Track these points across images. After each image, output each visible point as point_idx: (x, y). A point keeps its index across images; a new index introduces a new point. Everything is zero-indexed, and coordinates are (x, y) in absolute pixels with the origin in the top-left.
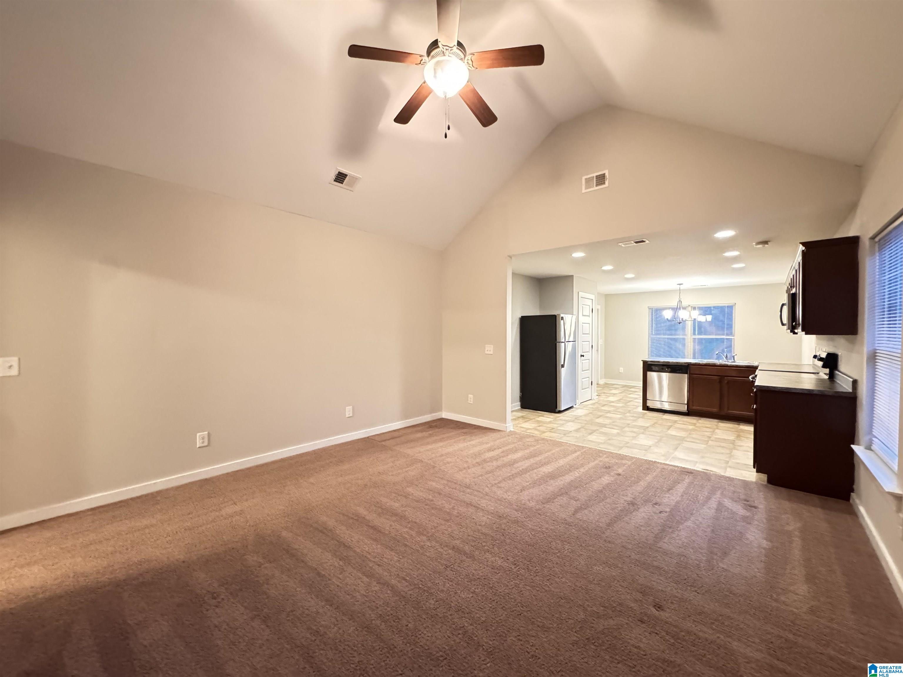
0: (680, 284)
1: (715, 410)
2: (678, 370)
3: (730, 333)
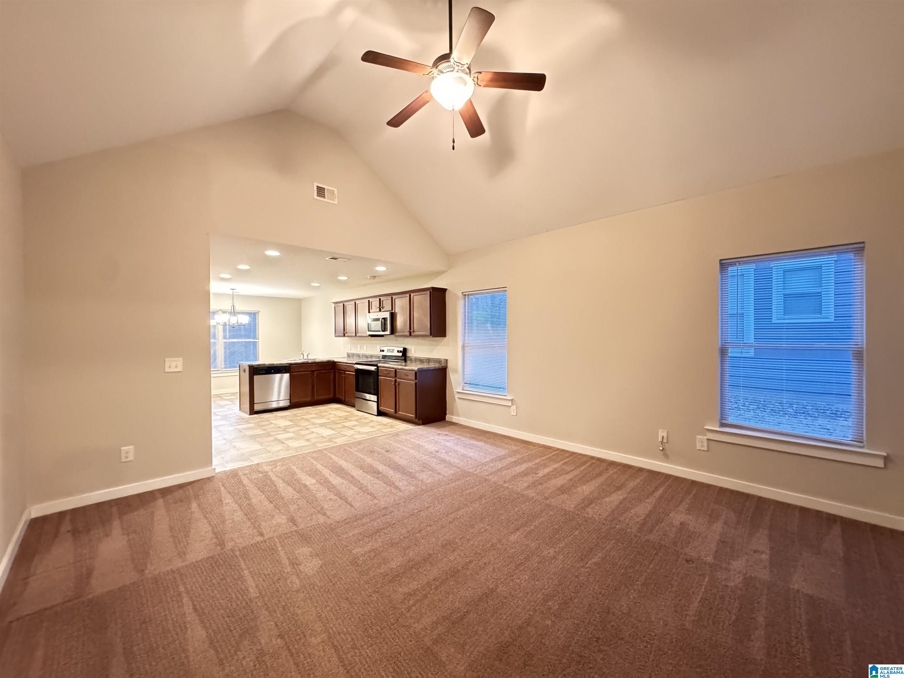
0: (233, 289)
1: (308, 399)
2: (282, 371)
3: (255, 337)
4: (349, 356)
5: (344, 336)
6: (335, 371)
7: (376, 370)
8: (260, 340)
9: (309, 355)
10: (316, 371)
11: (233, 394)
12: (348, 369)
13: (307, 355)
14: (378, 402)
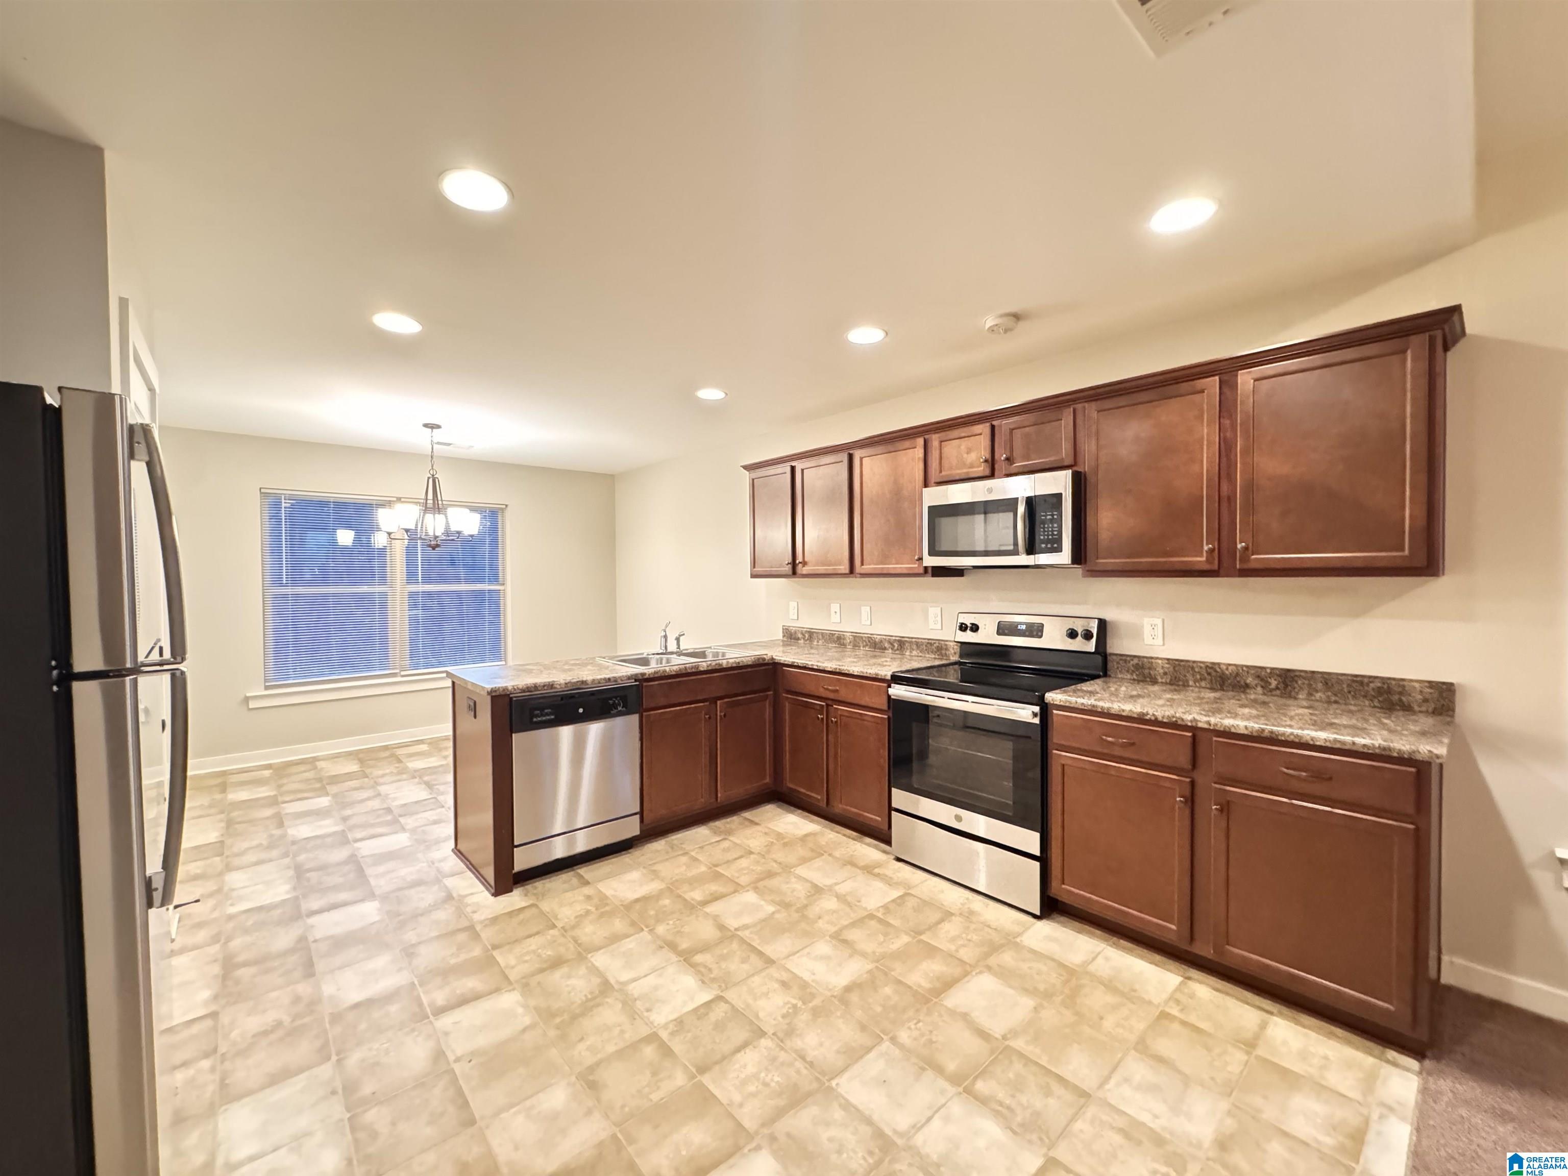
0: (433, 427)
2: (615, 706)
3: (495, 578)
4: (791, 637)
5: (794, 573)
6: (776, 697)
7: (1037, 721)
8: (509, 587)
9: (681, 638)
10: (721, 698)
11: (435, 744)
12: (844, 694)
13: (678, 639)
14: (1043, 859)
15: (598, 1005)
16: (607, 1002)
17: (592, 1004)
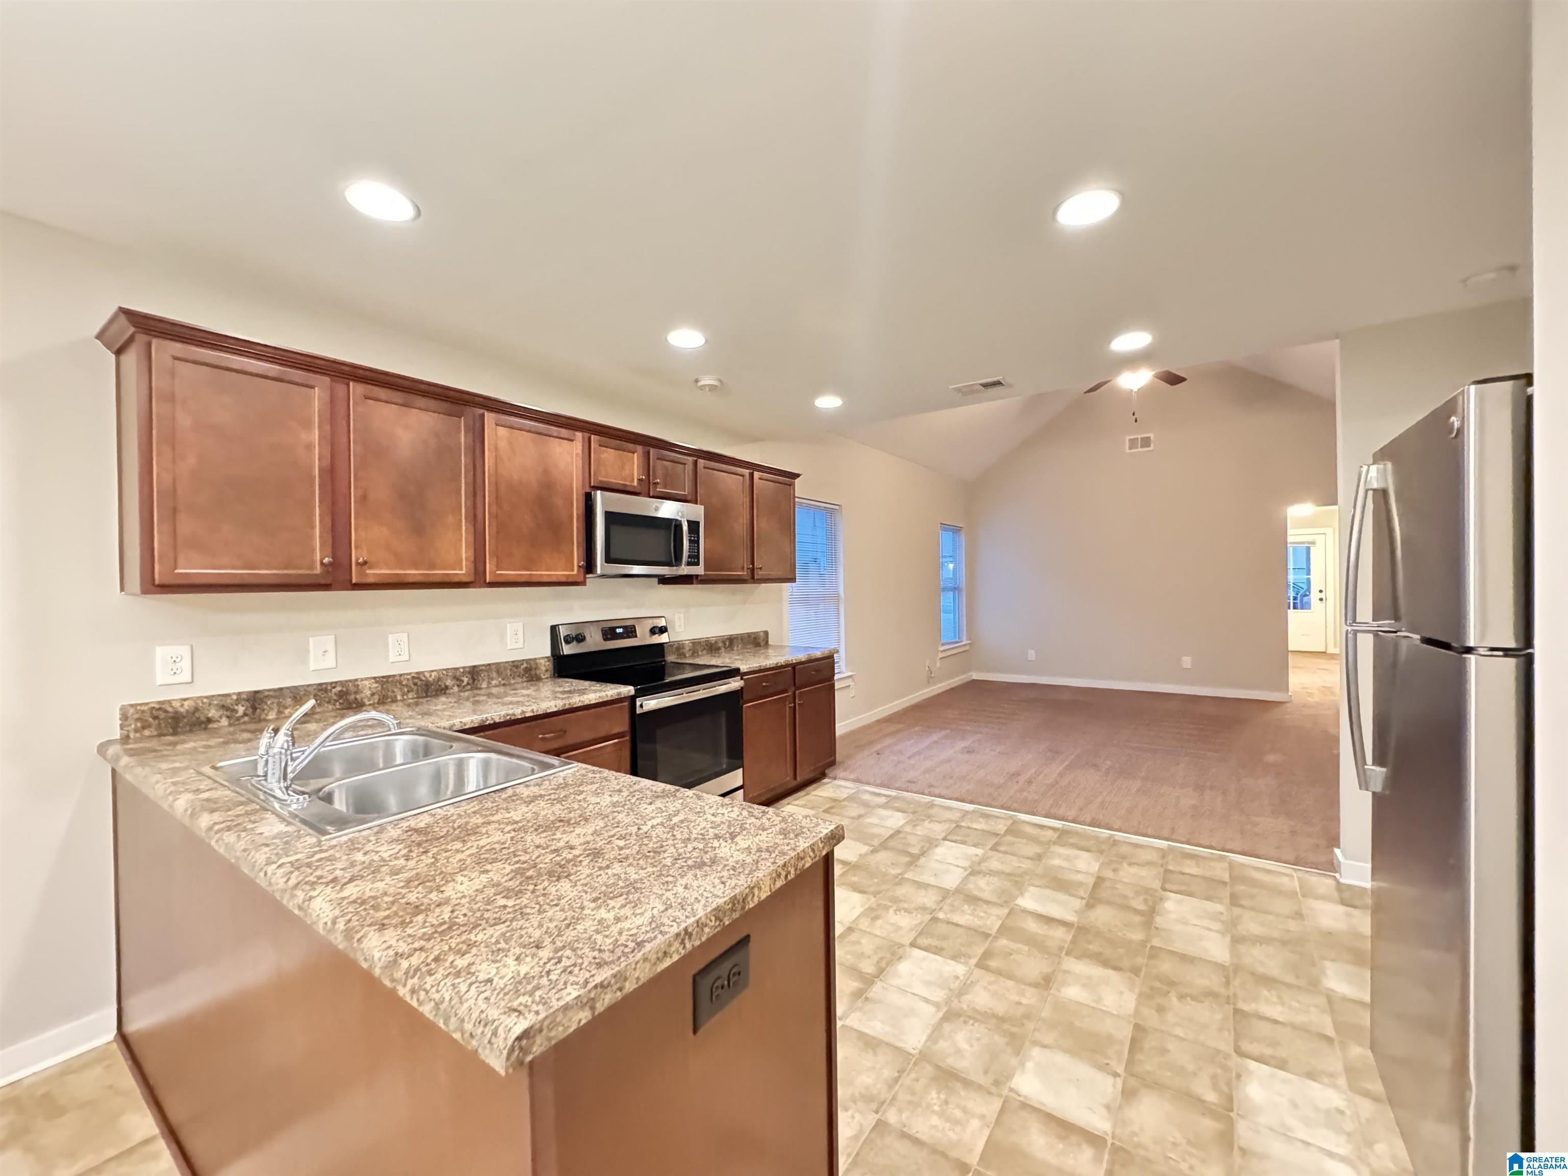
15: (976, 1011)
16: (968, 1006)
17: (979, 1017)
